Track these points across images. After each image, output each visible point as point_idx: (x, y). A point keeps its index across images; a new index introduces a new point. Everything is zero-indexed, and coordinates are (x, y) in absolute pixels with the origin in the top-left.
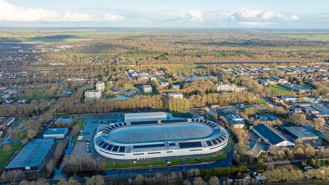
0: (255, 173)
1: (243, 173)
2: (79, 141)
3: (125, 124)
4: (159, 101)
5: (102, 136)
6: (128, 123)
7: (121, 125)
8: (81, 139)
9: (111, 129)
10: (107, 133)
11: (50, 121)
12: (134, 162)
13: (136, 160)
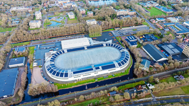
0: (148, 84)
1: (142, 85)
2: (35, 67)
3: (63, 52)
4: (82, 28)
5: (51, 65)
6: (66, 51)
7: (61, 53)
8: (36, 65)
9: (55, 57)
10: (53, 61)
11: (10, 51)
12: (75, 82)
13: (76, 80)
